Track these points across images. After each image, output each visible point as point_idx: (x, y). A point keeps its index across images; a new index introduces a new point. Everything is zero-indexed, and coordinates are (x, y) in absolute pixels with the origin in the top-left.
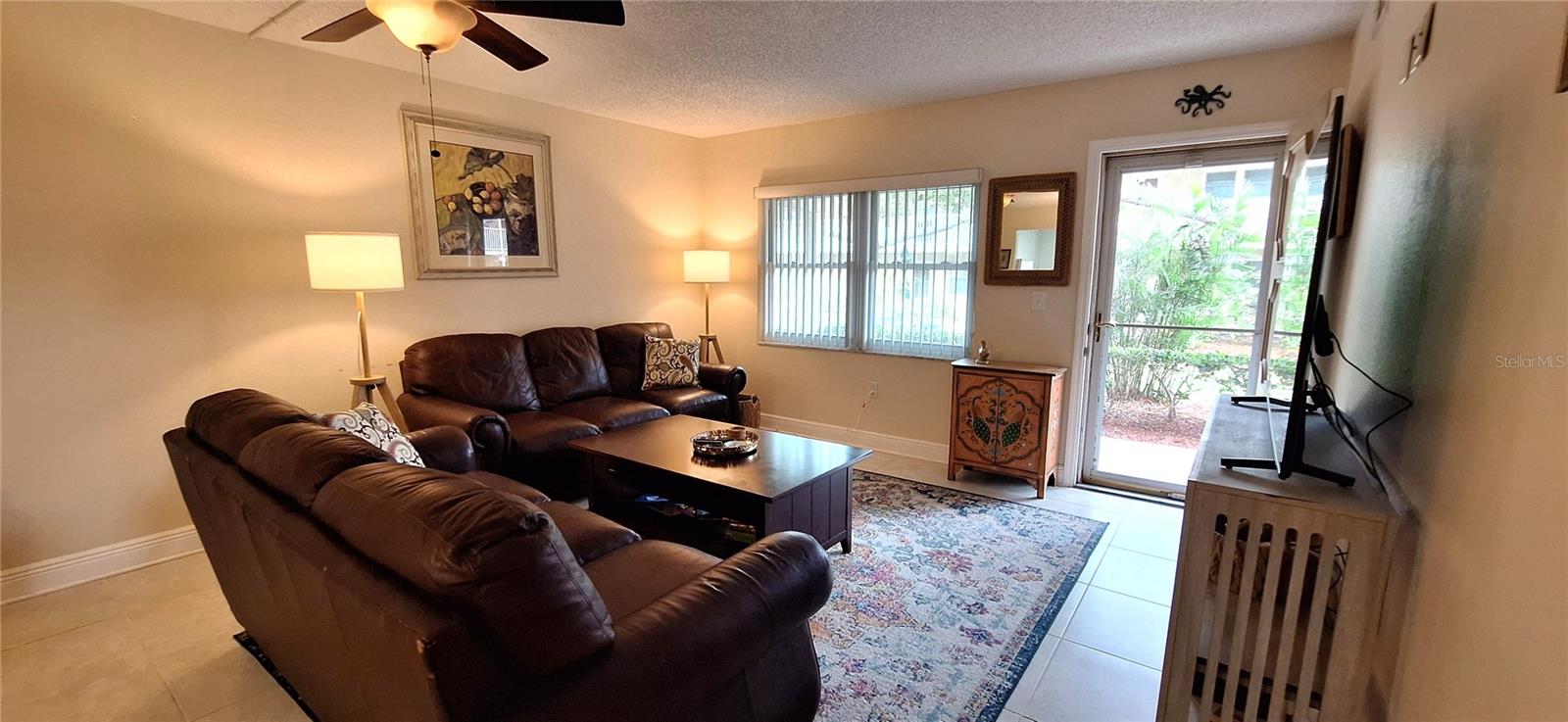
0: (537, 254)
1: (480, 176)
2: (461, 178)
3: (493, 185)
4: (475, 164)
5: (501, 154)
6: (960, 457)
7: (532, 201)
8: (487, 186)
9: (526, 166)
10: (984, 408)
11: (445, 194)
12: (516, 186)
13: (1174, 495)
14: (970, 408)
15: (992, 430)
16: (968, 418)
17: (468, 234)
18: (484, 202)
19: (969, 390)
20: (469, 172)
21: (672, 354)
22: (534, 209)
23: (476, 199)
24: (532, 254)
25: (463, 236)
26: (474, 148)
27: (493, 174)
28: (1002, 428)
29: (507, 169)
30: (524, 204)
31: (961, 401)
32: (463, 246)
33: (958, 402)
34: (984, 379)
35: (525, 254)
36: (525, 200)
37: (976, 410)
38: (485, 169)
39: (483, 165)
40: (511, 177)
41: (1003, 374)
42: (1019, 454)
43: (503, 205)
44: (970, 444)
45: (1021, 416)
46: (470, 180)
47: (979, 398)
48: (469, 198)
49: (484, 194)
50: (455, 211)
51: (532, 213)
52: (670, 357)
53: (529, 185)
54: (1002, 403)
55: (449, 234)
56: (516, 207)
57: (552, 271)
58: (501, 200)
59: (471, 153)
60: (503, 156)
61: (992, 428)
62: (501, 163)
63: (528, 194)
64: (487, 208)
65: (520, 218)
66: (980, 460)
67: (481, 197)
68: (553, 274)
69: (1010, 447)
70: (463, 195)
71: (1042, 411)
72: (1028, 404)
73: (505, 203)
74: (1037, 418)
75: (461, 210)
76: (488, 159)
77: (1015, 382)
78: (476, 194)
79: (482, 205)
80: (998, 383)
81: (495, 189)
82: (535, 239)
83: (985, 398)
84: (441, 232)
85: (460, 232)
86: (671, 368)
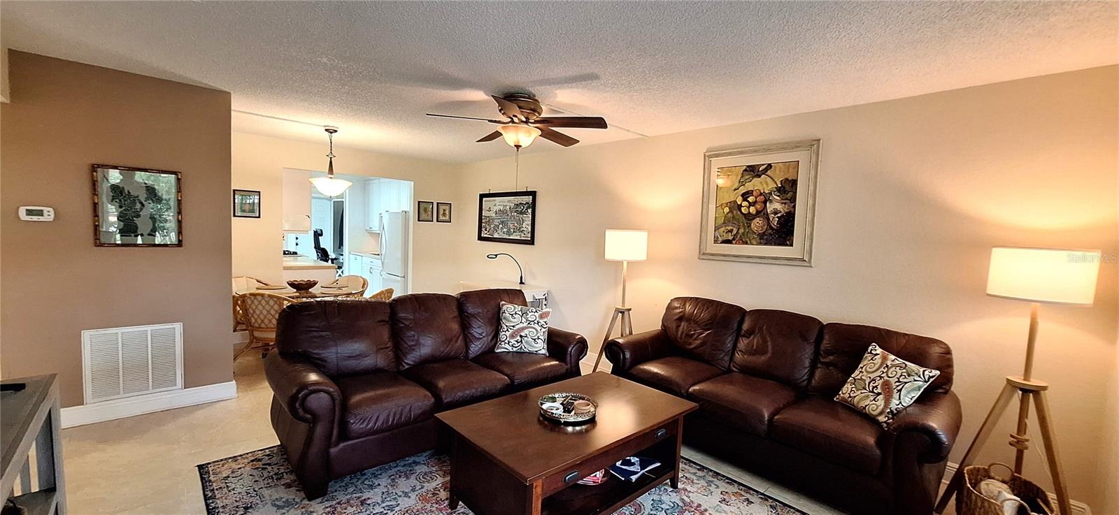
0: (792, 245)
1: (749, 186)
2: (735, 190)
3: (760, 191)
4: (747, 177)
5: (770, 166)
7: (793, 200)
8: (754, 193)
9: (791, 170)
11: (723, 202)
12: (779, 189)
17: (735, 229)
18: (751, 204)
20: (742, 184)
21: (878, 373)
22: (794, 207)
23: (745, 204)
24: (787, 245)
25: (731, 231)
26: (748, 166)
27: (761, 183)
29: (773, 176)
30: (785, 204)
32: (731, 238)
35: (779, 245)
36: (786, 199)
38: (755, 179)
39: (753, 178)
40: (776, 183)
43: (766, 205)
46: (743, 190)
48: (739, 203)
49: (751, 199)
50: (728, 213)
51: (792, 210)
52: (872, 376)
53: (792, 187)
55: (722, 229)
56: (778, 206)
57: (803, 262)
58: (765, 203)
59: (745, 170)
60: (771, 167)
62: (769, 172)
63: (790, 195)
64: (752, 210)
65: (779, 215)
67: (748, 201)
68: (805, 264)
70: (735, 201)
73: (768, 204)
75: (732, 212)
76: (758, 171)
78: (745, 199)
79: (749, 207)
81: (761, 194)
82: (791, 233)
84: (717, 229)
85: (729, 228)
86: (866, 390)
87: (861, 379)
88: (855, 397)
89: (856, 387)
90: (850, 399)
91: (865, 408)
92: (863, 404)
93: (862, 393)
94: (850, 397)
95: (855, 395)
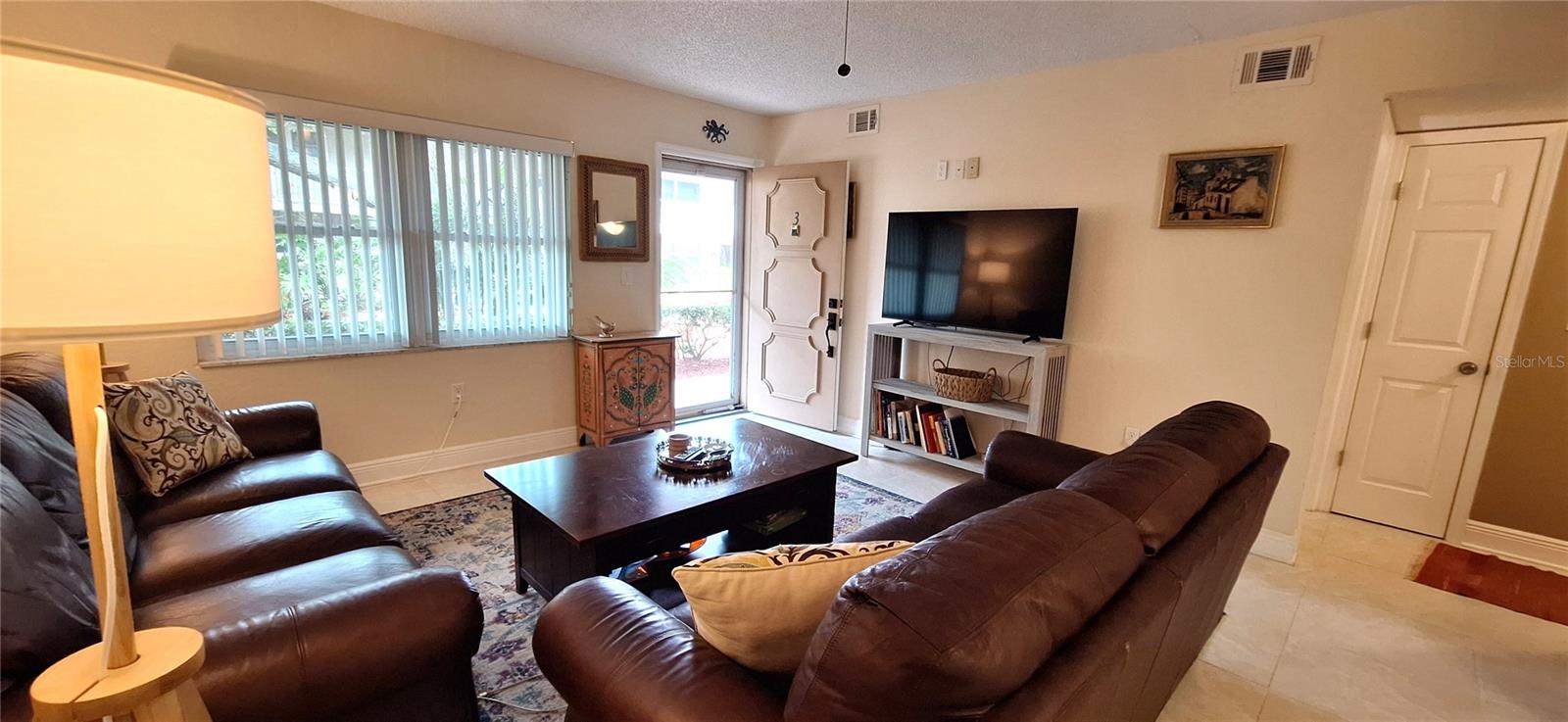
6: (609, 430)
10: (627, 377)
13: (707, 412)
14: (615, 381)
15: (635, 395)
16: (614, 391)
19: (613, 364)
28: (643, 391)
31: (607, 376)
33: (604, 377)
34: (626, 351)
37: (621, 381)
41: (638, 344)
42: (657, 409)
44: (618, 415)
45: (656, 377)
47: (623, 369)
54: (642, 369)
61: (635, 393)
66: (628, 426)
69: (650, 406)
71: (670, 369)
72: (660, 366)
74: (667, 375)
77: (650, 348)
80: (637, 352)
83: (628, 368)
86: (199, 435)
87: (175, 430)
88: (202, 455)
89: (187, 444)
90: (198, 465)
91: (228, 455)
92: (222, 452)
93: (203, 443)
94: (197, 461)
95: (199, 452)
